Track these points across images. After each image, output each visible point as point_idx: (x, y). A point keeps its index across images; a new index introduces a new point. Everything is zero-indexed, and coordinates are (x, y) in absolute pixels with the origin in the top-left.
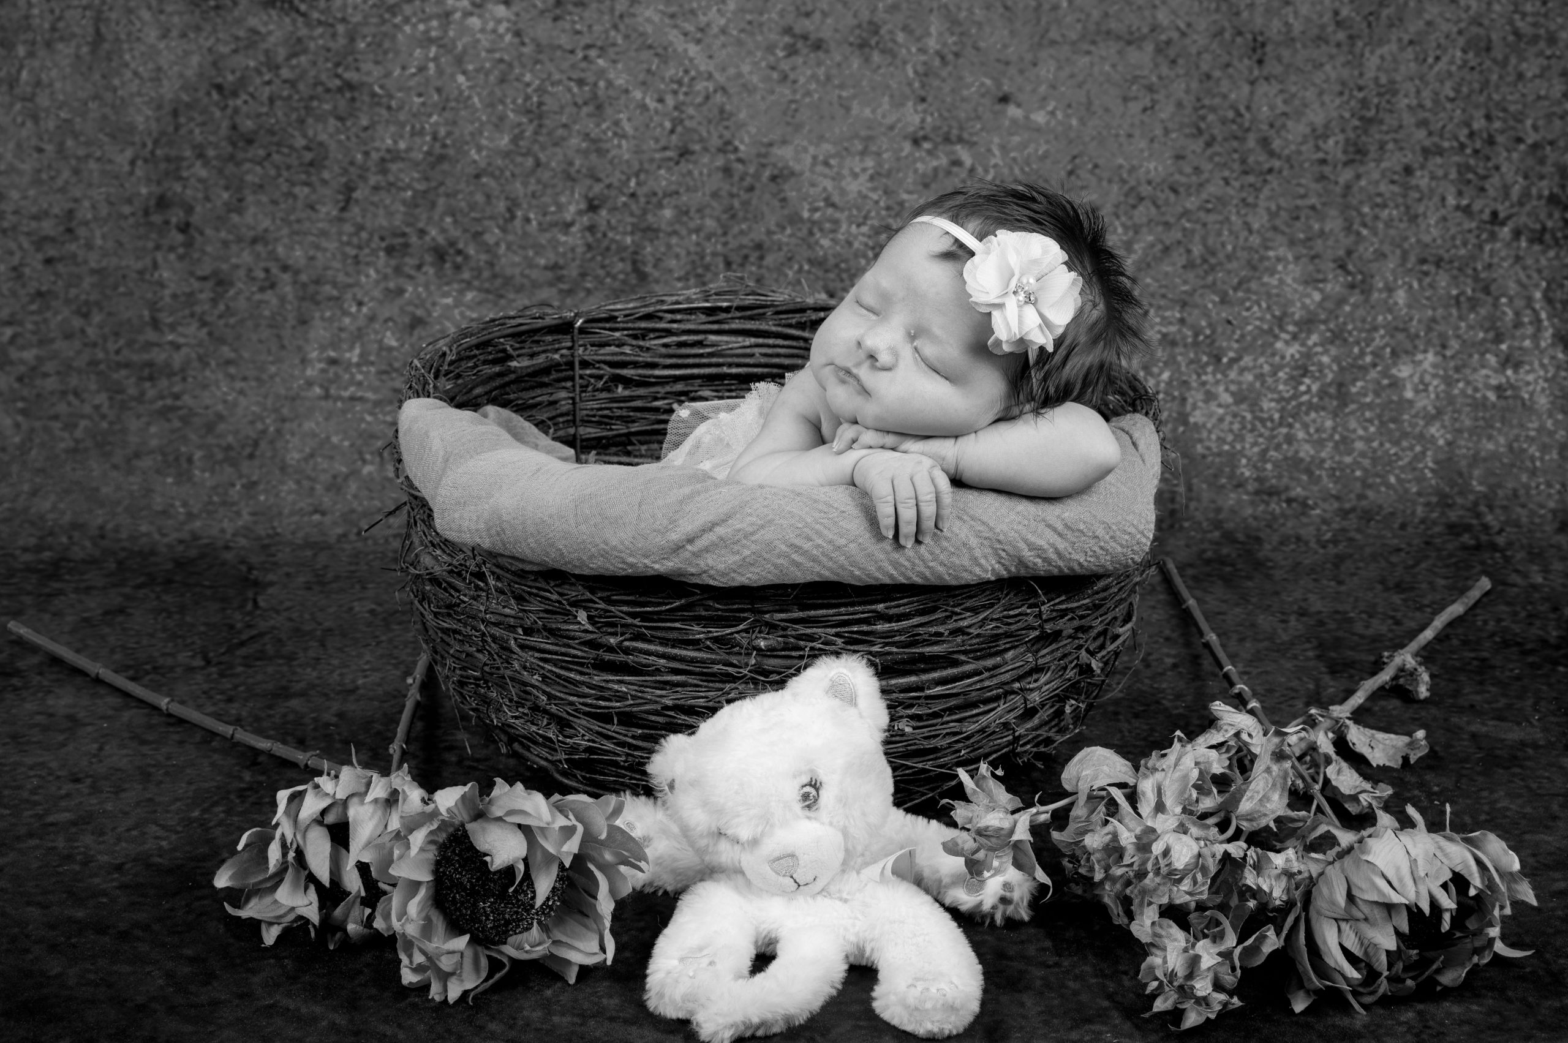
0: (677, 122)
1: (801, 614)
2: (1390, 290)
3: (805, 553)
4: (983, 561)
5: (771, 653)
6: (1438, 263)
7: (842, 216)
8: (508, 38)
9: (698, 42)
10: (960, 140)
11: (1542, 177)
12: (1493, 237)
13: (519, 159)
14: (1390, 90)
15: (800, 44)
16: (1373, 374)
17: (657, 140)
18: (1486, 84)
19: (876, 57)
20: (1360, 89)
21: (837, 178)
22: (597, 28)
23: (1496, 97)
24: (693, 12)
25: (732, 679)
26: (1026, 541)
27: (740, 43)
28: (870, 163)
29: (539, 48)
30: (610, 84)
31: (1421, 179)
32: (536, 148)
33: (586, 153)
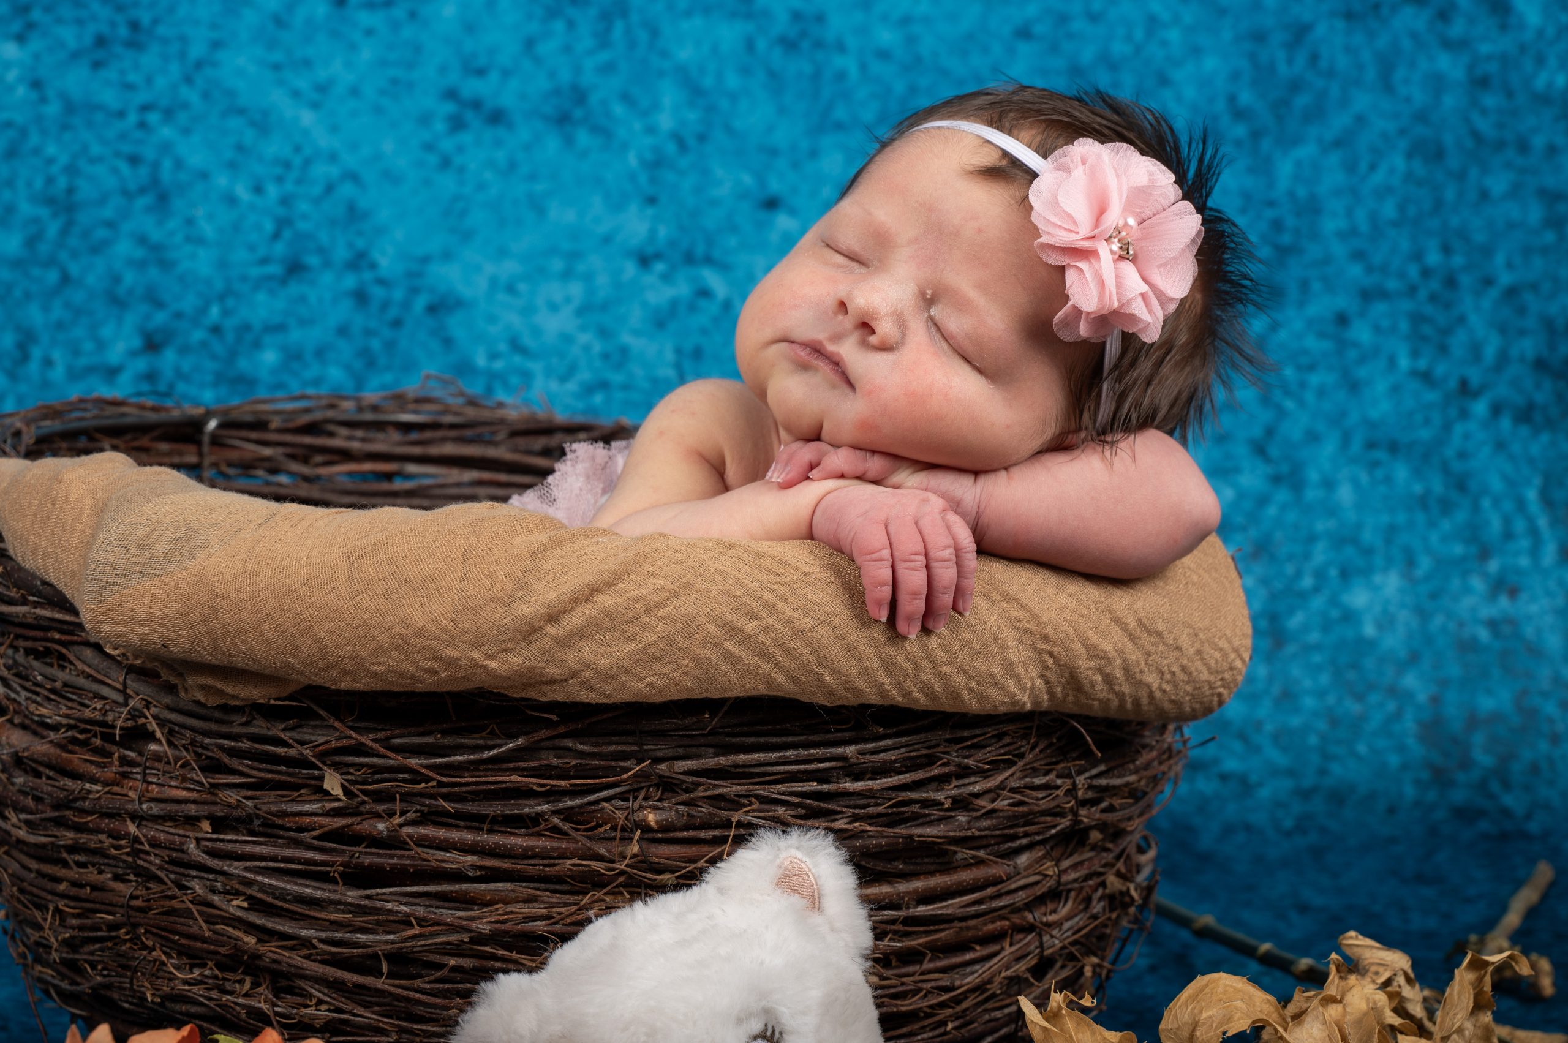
0: (283, 223)
1: (723, 761)
2: (1329, 484)
3: (745, 640)
4: (1020, 670)
5: (663, 834)
6: (1394, 448)
7: (536, 367)
8: (21, 91)
9: (315, 106)
10: (709, 260)
11: (1522, 333)
12: (1464, 414)
13: (36, 272)
14: (1312, 208)
15: (470, 116)
16: (1318, 602)
17: (252, 248)
18: (1438, 205)
19: (583, 138)
20: (1271, 204)
21: (528, 311)
22: (161, 82)
23: (1455, 221)
24: (307, 63)
25: (596, 882)
26: (1085, 643)
27: (378, 110)
28: (576, 290)
29: (70, 107)
30: (179, 164)
31: (1361, 333)
32: (63, 256)
33: (141, 265)
